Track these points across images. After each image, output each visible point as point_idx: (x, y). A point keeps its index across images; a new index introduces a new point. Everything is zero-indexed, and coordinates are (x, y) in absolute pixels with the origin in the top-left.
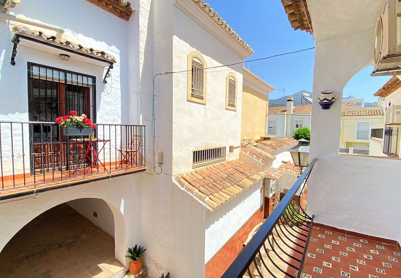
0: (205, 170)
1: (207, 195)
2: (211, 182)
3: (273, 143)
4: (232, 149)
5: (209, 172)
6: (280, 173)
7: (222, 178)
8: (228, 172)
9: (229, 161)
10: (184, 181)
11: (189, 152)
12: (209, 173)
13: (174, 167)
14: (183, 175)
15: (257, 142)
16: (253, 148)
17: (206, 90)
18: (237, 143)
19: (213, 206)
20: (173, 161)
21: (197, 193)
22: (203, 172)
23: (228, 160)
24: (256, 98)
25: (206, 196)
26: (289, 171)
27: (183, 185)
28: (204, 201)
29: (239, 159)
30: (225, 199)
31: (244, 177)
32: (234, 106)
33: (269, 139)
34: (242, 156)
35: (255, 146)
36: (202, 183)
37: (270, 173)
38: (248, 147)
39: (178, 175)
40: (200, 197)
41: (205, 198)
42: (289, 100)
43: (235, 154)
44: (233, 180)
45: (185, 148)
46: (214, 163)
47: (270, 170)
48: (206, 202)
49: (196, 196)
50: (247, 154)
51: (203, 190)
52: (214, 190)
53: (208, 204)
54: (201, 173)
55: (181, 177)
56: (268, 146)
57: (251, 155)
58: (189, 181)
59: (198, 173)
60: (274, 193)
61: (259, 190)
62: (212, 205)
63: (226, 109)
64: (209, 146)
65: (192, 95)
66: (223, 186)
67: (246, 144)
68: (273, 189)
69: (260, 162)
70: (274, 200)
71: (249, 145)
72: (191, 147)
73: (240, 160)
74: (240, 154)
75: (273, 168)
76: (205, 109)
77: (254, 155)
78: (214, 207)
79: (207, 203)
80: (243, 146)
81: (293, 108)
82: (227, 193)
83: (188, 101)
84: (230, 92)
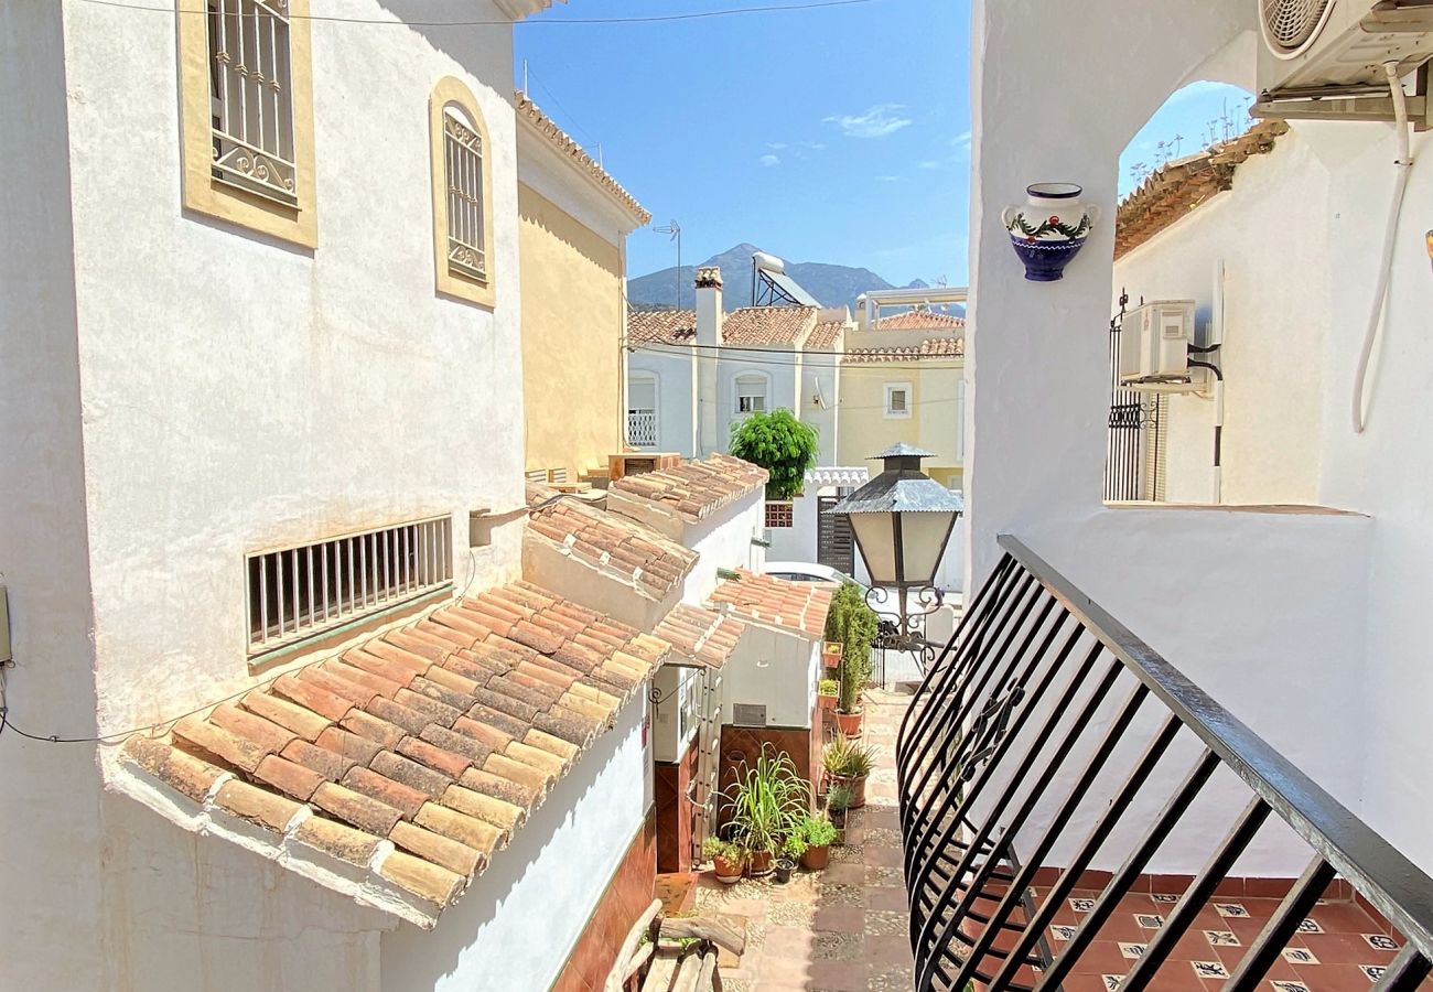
0: (334, 670)
1: (381, 831)
2: (387, 740)
3: (675, 484)
4: (481, 524)
5: (364, 682)
6: (724, 630)
7: (451, 701)
8: (481, 662)
9: (472, 595)
10: (198, 765)
11: (216, 565)
12: (364, 689)
13: (108, 679)
14: (187, 727)
15: (597, 481)
16: (591, 514)
17: (311, 156)
18: (506, 495)
19: (431, 890)
20: (100, 638)
21: (306, 833)
22: (325, 686)
23: (468, 594)
24: (573, 254)
25: (370, 838)
26: (755, 615)
27: (192, 798)
28: (363, 875)
29: (520, 579)
30: (491, 827)
31: (569, 679)
32: (479, 280)
33: (649, 465)
34: (536, 560)
35: (592, 503)
36: (333, 756)
37: (683, 637)
38: (559, 508)
39: (147, 733)
40: (333, 856)
41: (370, 849)
42: (704, 283)
43: (500, 556)
44: (514, 702)
45: (185, 542)
46: (389, 619)
47: (680, 622)
48: (377, 880)
49: (298, 851)
50: (565, 551)
51: (343, 803)
52: (418, 787)
53: (398, 888)
54: (316, 694)
55: (167, 740)
56: (657, 499)
57: (587, 550)
58: (237, 759)
59: (290, 699)
60: (693, 732)
61: (636, 735)
62: (422, 884)
63: (440, 294)
64: (353, 519)
65: (219, 179)
66: (467, 751)
67: (549, 495)
68: (689, 712)
69: (634, 584)
70: (694, 768)
71: (564, 500)
72: (230, 531)
73: (528, 584)
74: (528, 550)
75: (688, 611)
76: (314, 281)
77: (598, 551)
78: (438, 900)
79: (386, 885)
80: (537, 509)
81: (721, 318)
82: (496, 786)
83: (189, 213)
84: (454, 196)
